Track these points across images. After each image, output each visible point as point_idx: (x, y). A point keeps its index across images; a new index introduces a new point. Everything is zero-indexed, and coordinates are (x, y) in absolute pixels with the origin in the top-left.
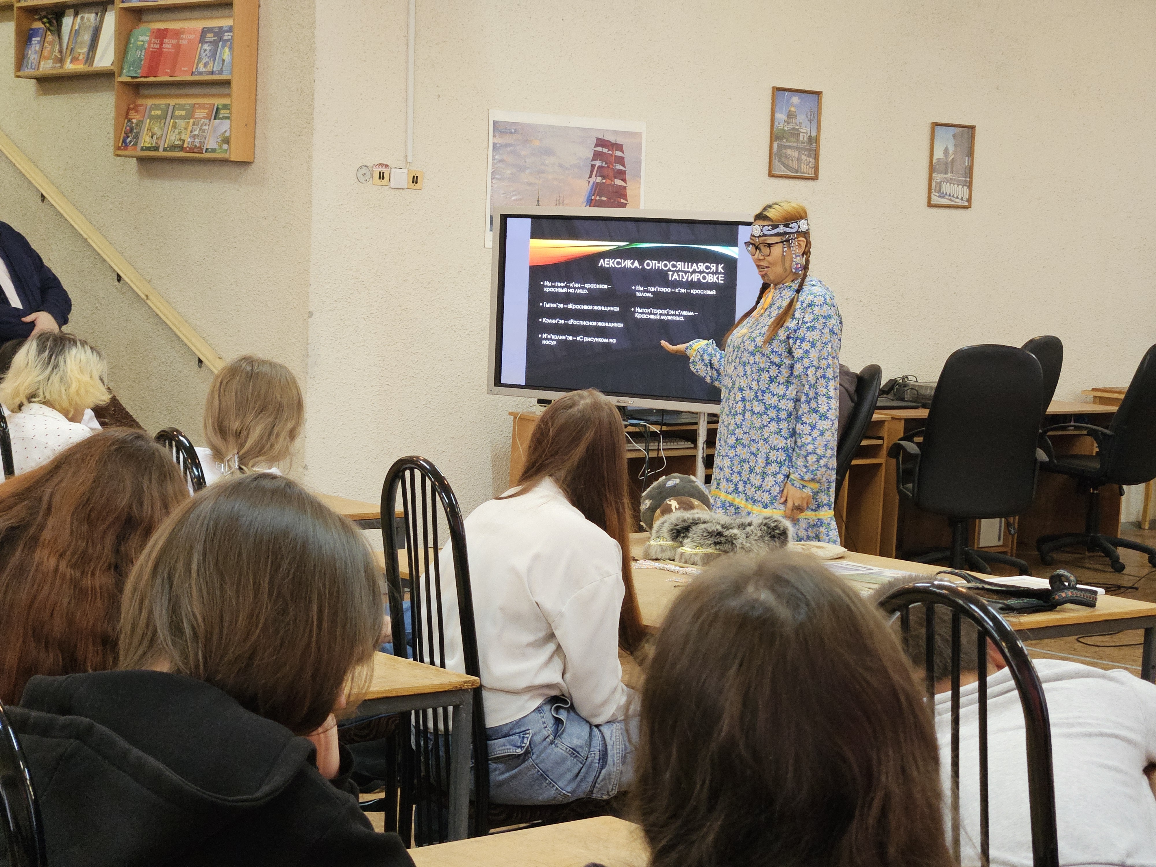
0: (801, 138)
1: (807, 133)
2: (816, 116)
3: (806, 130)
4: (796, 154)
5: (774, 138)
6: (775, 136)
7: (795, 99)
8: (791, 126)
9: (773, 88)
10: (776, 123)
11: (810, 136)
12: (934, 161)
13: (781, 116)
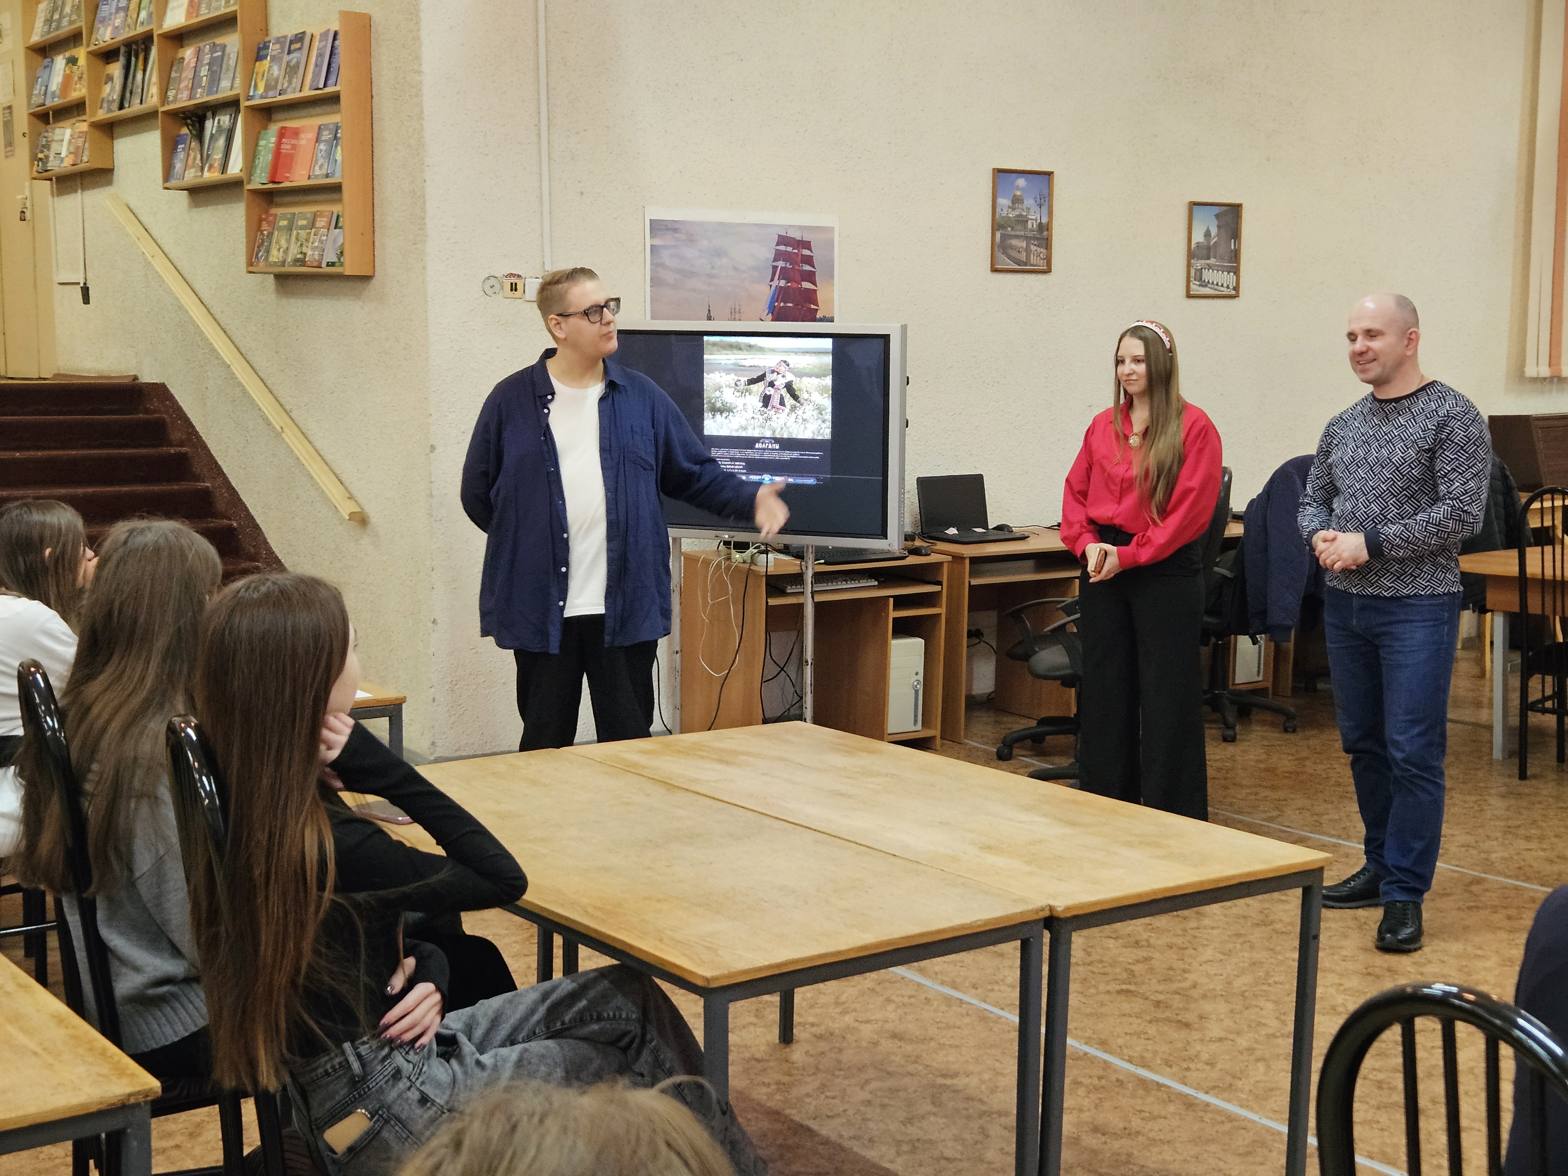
0: (1030, 226)
1: (1036, 220)
2: (1047, 199)
3: (1035, 217)
4: (1024, 244)
5: (996, 227)
6: (997, 225)
7: (1021, 182)
8: (1017, 213)
9: (994, 169)
10: (998, 210)
11: (1040, 223)
12: (1193, 246)
13: (1004, 202)
